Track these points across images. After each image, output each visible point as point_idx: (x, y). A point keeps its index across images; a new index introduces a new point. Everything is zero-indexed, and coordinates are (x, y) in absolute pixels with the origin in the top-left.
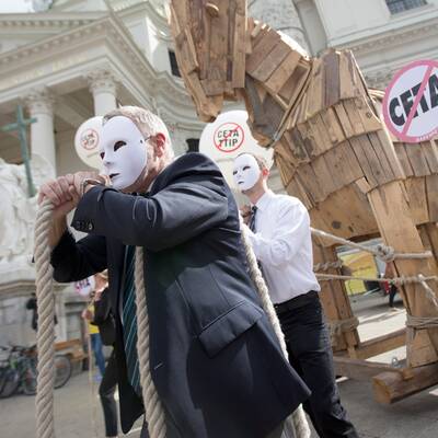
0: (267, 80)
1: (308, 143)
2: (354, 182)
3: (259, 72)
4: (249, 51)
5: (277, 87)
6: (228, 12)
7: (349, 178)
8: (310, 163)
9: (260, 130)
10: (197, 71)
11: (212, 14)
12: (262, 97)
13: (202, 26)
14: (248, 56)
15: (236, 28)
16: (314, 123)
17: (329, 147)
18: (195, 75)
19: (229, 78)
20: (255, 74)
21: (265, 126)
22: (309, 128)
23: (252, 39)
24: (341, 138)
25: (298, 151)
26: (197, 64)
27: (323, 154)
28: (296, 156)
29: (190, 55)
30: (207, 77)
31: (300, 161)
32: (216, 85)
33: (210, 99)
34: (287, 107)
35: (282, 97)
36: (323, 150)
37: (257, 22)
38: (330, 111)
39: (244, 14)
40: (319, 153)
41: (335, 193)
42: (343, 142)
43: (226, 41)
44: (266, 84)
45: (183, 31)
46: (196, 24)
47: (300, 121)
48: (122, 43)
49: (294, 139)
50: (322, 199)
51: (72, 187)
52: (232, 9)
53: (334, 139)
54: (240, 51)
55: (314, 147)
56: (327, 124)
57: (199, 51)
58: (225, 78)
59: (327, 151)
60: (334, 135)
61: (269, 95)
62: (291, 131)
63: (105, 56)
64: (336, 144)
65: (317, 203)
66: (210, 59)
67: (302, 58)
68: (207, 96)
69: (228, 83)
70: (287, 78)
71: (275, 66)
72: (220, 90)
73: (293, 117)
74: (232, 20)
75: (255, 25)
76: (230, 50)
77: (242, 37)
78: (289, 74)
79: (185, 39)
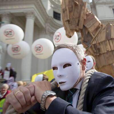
0: (89, 28)
1: (99, 49)
2: (112, 64)
3: (87, 25)
4: (85, 18)
5: (92, 30)
6: (81, 5)
7: (111, 62)
8: (99, 56)
9: (85, 43)
10: (68, 21)
11: (76, 5)
12: (87, 33)
13: (72, 7)
14: (85, 20)
15: (82, 11)
16: (102, 44)
17: (106, 52)
18: (67, 22)
19: (78, 25)
20: (86, 25)
21: (86, 42)
22: (100, 45)
23: (87, 15)
24: (110, 50)
25: (95, 51)
26: (69, 19)
27: (103, 54)
28: (95, 53)
29: (67, 15)
30: (71, 23)
31: (96, 54)
32: (73, 27)
33: (71, 31)
34: (94, 37)
35: (93, 34)
36: (104, 52)
37: (88, 10)
38: (108, 41)
39: (85, 7)
40: (102, 53)
41: (105, 66)
42: (110, 51)
43: (79, 14)
44: (89, 29)
45: (66, 8)
46: (70, 6)
47: (97, 42)
48: (39, 5)
49: (95, 47)
50: (101, 67)
51: (33, 98)
52: (82, 5)
53: (108, 50)
54: (82, 18)
55: (101, 51)
56: (106, 45)
57: (70, 15)
58: (77, 25)
59: (105, 53)
60: (108, 48)
61: (89, 33)
62: (94, 45)
63: (33, 8)
64: (108, 51)
65: (99, 68)
66: (73, 18)
67: (100, 24)
68: (70, 30)
69: (77, 27)
70: (95, 29)
71: (92, 24)
72: (75, 28)
73: (95, 40)
74: (81, 8)
75: (88, 11)
76: (79, 17)
77: (84, 14)
78: (96, 27)
79: (66, 10)
